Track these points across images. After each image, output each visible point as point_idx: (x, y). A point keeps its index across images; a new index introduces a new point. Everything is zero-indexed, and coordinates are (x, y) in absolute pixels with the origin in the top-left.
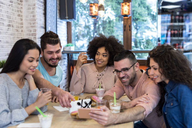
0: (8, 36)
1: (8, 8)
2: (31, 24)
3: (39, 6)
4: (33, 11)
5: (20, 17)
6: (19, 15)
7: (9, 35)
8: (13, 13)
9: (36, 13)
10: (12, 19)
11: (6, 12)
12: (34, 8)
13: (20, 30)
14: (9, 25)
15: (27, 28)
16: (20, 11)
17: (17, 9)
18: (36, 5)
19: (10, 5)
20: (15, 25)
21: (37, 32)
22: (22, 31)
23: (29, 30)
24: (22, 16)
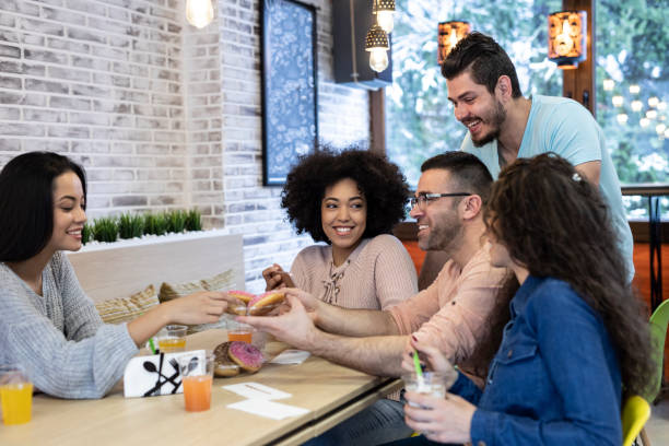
0: (116, 144)
1: (119, 52)
2: (206, 103)
3: (235, 40)
4: (213, 60)
5: (168, 81)
6: (165, 75)
7: (120, 139)
8: (141, 69)
9: (222, 66)
10: (135, 87)
11: (109, 66)
12: (214, 49)
13: (170, 121)
14: (123, 109)
15: (195, 114)
16: (170, 60)
17: (155, 55)
18: (221, 40)
19: (127, 44)
20: (147, 107)
21: (224, 128)
22: (177, 125)
23: (201, 121)
24: (177, 76)
